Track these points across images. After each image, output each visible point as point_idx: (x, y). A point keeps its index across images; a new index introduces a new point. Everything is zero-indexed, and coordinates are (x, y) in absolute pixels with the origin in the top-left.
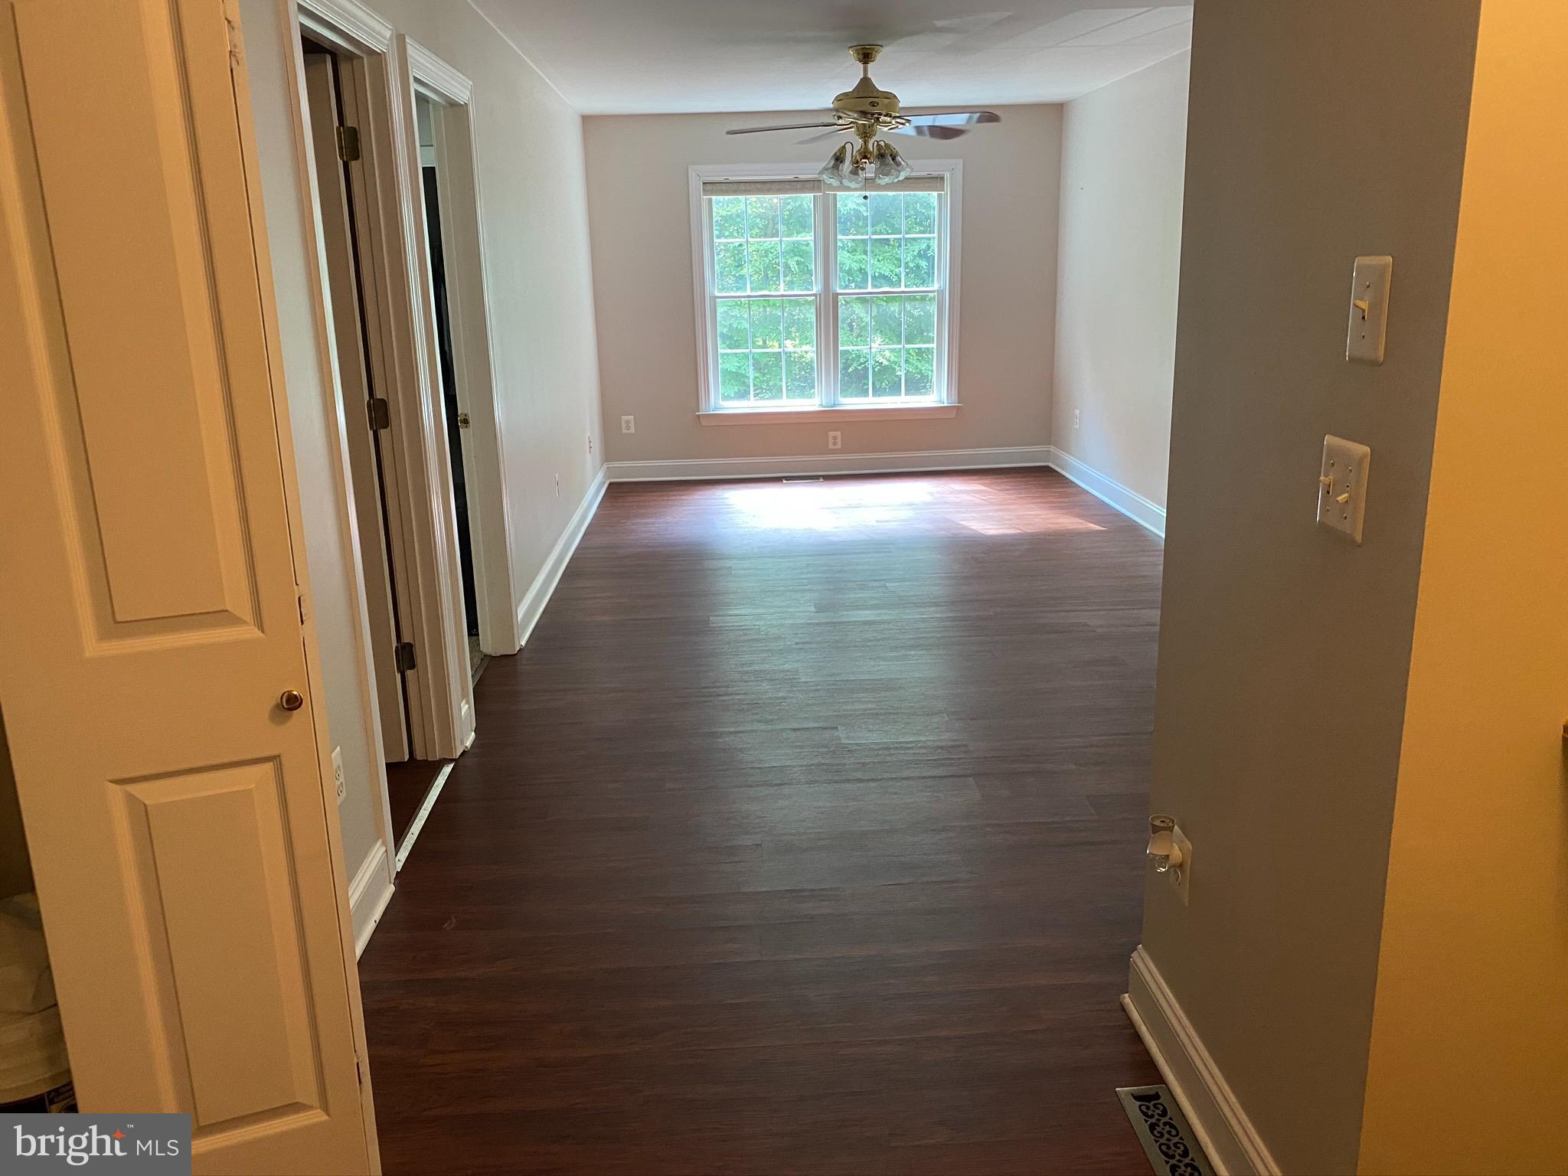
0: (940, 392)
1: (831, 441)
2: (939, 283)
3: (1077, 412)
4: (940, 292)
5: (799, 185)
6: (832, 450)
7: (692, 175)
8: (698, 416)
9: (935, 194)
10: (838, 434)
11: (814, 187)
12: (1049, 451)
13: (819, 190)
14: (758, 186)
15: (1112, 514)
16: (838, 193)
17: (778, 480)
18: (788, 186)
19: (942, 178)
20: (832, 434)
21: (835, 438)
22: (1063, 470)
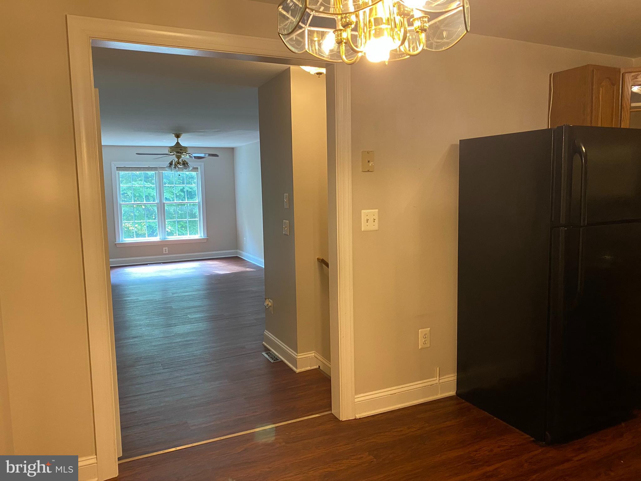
0: (200, 234)
1: (164, 251)
2: (198, 199)
3: (245, 238)
4: (199, 203)
5: (150, 169)
6: (164, 254)
7: (113, 165)
8: (116, 244)
9: (195, 173)
10: (167, 248)
11: (155, 170)
12: (237, 252)
13: (157, 170)
14: (136, 169)
15: (257, 267)
16: (163, 172)
17: (146, 264)
18: (146, 169)
19: (197, 168)
20: (164, 248)
21: (165, 250)
22: (241, 256)
